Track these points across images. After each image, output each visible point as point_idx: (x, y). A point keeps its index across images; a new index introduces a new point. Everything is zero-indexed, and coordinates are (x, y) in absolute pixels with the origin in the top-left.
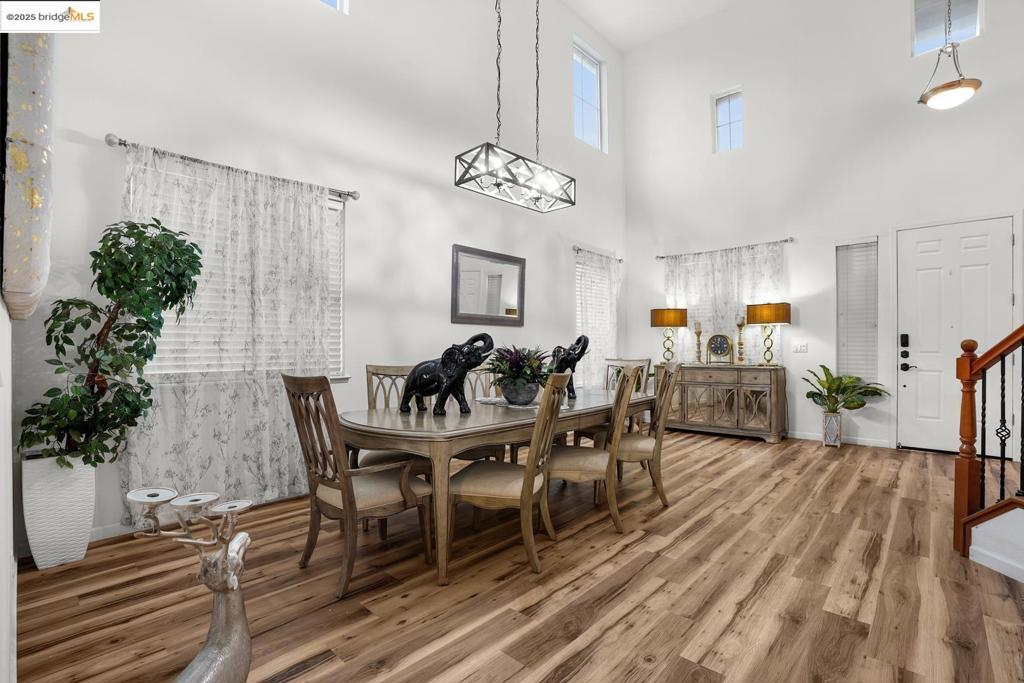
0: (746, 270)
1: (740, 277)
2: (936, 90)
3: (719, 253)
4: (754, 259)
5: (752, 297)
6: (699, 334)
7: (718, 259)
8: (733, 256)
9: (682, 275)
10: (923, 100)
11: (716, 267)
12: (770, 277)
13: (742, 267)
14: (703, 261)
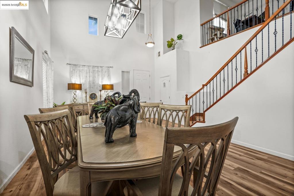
0: (100, 73)
1: (98, 75)
2: (149, 43)
3: (91, 67)
4: (102, 70)
5: (102, 82)
6: (86, 93)
7: (91, 69)
8: (96, 69)
9: (78, 72)
10: (146, 44)
11: (90, 71)
12: (107, 77)
13: (99, 73)
14: (86, 68)
